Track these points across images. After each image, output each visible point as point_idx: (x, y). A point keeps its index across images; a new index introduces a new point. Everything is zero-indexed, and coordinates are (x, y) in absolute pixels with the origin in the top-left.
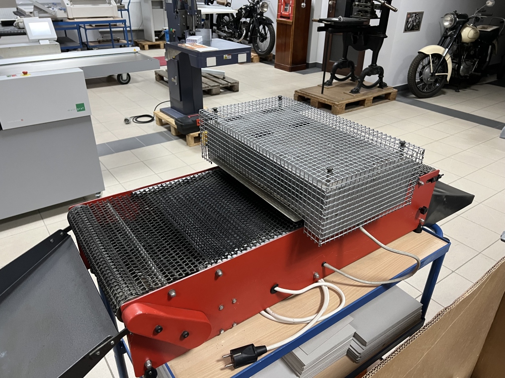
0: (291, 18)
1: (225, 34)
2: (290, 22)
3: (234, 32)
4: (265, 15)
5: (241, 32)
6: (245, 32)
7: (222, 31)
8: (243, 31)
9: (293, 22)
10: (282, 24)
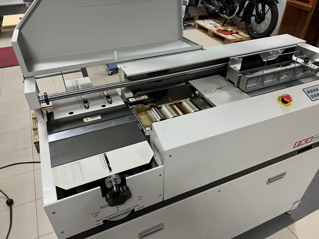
0: (311, 2)
1: (214, 8)
2: (308, 8)
3: (225, 7)
5: (233, 7)
6: (238, 8)
8: (236, 7)
9: (312, 8)
10: (294, 8)
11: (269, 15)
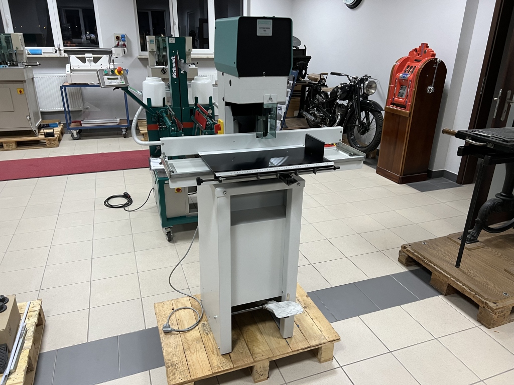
0: (408, 107)
2: (406, 113)
3: (326, 117)
4: (370, 98)
5: (334, 117)
7: (311, 114)
8: (338, 117)
9: (410, 113)
10: (393, 114)
11: (374, 125)
